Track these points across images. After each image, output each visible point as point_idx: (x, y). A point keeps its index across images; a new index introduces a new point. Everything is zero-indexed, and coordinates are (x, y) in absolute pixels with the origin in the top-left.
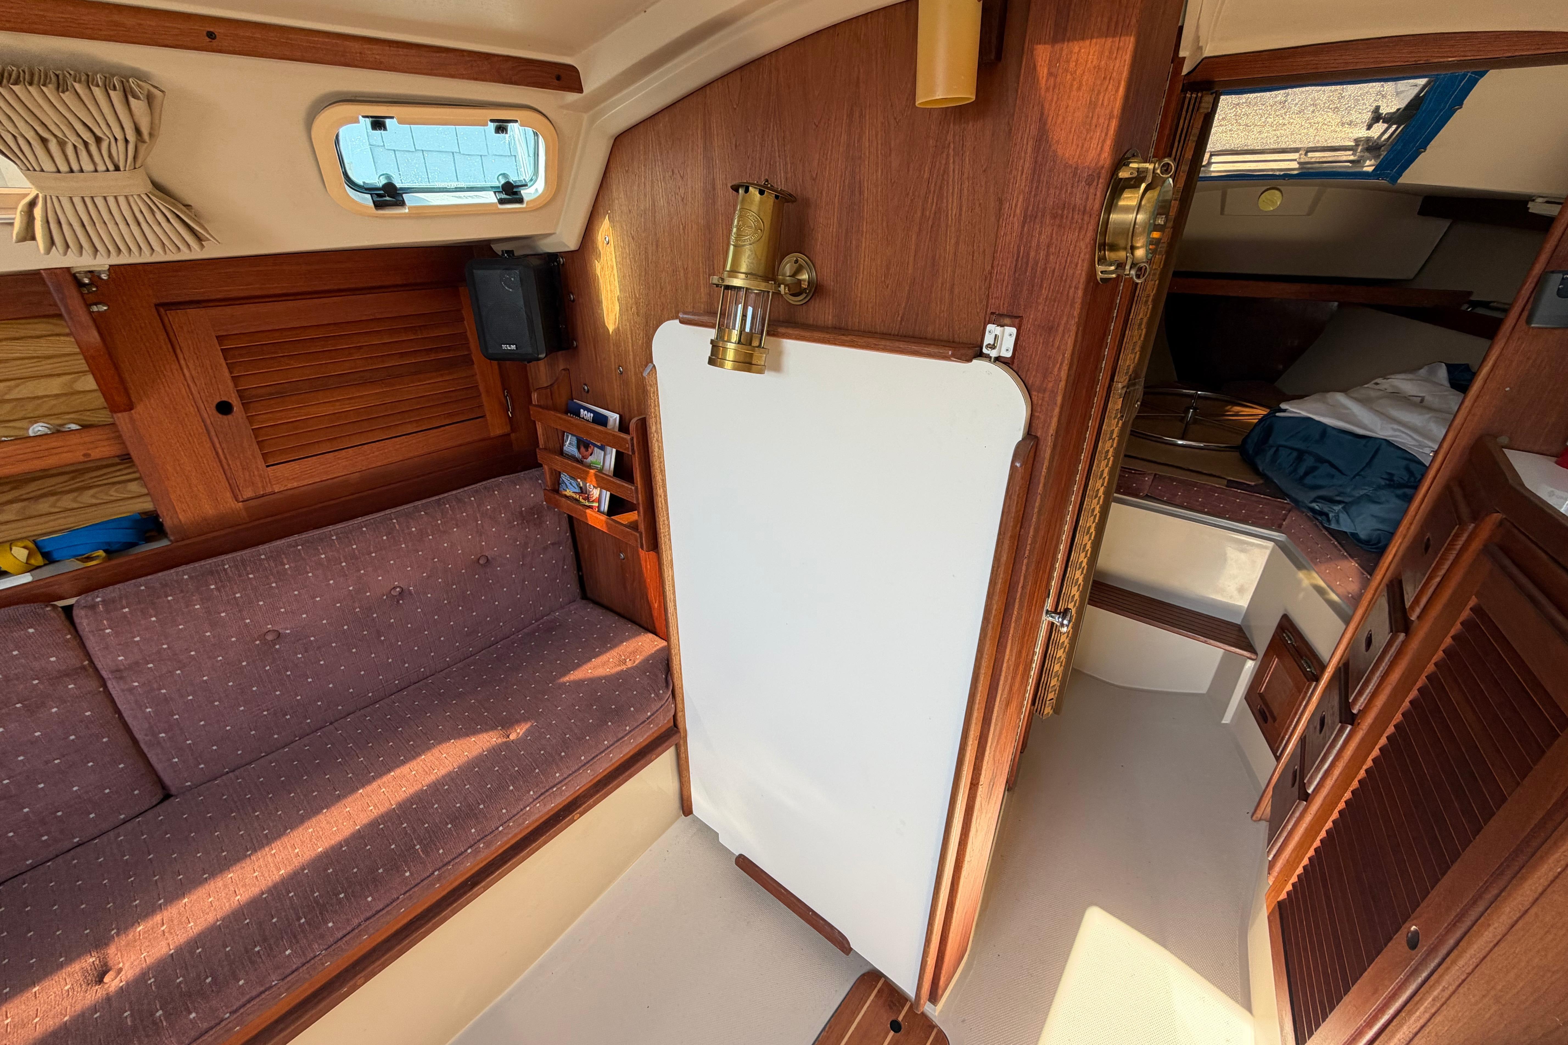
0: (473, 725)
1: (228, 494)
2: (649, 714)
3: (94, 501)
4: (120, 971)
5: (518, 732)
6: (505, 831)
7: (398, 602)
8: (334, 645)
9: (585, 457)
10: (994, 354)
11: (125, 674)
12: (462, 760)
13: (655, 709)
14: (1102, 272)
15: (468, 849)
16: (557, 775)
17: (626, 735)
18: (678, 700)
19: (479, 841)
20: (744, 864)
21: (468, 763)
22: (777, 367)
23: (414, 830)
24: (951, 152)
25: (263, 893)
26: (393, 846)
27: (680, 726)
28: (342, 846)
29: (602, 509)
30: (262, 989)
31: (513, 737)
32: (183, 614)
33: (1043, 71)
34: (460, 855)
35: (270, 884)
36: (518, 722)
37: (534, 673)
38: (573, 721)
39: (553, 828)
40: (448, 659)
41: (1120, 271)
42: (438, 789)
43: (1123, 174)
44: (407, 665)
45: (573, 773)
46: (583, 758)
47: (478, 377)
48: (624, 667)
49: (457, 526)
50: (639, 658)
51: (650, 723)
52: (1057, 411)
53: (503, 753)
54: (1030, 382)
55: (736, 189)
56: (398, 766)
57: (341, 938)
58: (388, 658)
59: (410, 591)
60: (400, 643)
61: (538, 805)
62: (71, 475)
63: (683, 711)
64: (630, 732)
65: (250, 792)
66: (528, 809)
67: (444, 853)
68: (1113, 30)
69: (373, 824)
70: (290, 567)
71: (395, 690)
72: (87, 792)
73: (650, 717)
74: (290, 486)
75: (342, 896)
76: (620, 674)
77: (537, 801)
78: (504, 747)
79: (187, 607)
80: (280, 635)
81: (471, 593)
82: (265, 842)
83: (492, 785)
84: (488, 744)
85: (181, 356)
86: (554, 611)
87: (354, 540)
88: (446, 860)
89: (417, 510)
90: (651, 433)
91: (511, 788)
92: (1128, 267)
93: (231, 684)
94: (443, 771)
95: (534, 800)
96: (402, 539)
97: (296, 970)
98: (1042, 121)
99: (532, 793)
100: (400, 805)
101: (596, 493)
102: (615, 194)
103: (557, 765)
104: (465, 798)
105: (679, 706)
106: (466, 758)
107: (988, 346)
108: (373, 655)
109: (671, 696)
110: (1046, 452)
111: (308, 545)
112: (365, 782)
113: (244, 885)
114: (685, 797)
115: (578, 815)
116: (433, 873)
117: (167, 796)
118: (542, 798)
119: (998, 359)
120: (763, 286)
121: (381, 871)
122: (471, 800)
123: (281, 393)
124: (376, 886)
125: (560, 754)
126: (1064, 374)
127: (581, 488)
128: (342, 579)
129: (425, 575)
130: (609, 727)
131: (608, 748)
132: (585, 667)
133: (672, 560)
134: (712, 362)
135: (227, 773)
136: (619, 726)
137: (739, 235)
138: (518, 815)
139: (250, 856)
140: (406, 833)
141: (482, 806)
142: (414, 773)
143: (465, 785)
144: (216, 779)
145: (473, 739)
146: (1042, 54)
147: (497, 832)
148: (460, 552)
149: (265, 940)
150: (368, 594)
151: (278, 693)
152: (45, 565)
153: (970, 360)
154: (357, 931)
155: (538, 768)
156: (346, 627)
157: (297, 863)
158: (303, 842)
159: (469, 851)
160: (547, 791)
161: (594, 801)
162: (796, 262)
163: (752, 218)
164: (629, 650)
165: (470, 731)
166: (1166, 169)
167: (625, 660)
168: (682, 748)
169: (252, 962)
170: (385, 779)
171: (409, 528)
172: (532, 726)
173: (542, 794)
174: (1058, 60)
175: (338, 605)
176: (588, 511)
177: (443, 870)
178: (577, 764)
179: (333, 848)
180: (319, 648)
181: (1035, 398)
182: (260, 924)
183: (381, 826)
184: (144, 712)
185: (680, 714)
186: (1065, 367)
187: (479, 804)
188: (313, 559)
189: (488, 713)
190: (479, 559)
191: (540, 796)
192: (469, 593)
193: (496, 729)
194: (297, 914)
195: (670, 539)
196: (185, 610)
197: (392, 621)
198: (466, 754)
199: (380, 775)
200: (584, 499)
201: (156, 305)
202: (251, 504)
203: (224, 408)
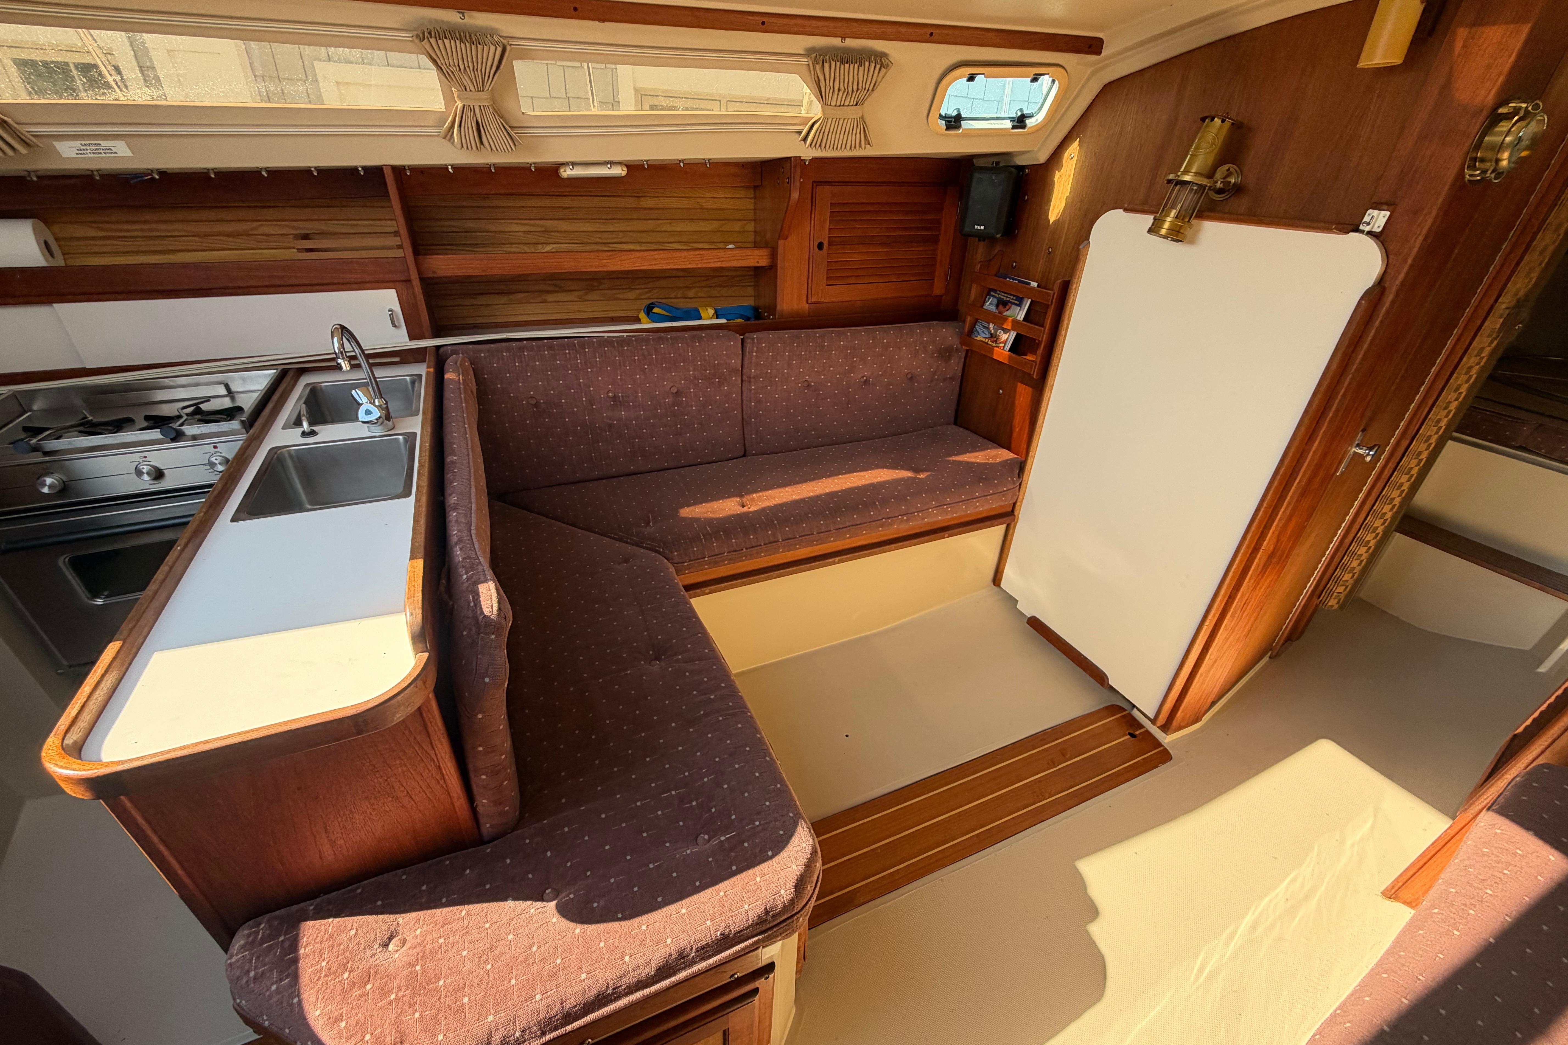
0: (895, 464)
1: (805, 299)
2: (1003, 490)
3: (734, 294)
4: (751, 506)
5: (921, 475)
6: (917, 517)
7: (863, 386)
8: (829, 400)
9: (1002, 312)
10: (1367, 229)
13: (1008, 489)
14: (1470, 176)
16: (948, 500)
17: (989, 495)
20: (1035, 624)
21: (897, 479)
22: (1192, 242)
24: (1376, 95)
26: (865, 499)
27: (1016, 513)
29: (1005, 347)
31: (919, 477)
32: (781, 355)
33: (1459, 45)
34: (895, 517)
36: (922, 470)
37: (930, 450)
38: (958, 477)
41: (1483, 176)
43: (1501, 111)
44: (855, 428)
45: (956, 503)
46: (963, 497)
47: (939, 252)
48: (987, 461)
49: (906, 346)
50: (999, 460)
52: (1405, 270)
54: (1391, 248)
55: (1203, 120)
59: (870, 381)
60: (856, 412)
61: (935, 512)
62: (728, 277)
63: (1022, 502)
65: (784, 464)
66: (930, 510)
67: (889, 511)
68: (1519, 19)
69: (852, 489)
70: (825, 345)
72: (724, 436)
74: (833, 301)
75: (843, 510)
78: (914, 480)
79: (783, 353)
80: (809, 384)
82: (798, 482)
84: (905, 476)
85: (814, 212)
86: (936, 426)
89: (890, 330)
90: (1071, 289)
91: (924, 496)
92: (1489, 172)
93: (784, 404)
95: (935, 507)
96: (879, 346)
98: (1450, 75)
99: (933, 503)
101: (1004, 337)
102: (1090, 123)
103: (948, 496)
106: (895, 477)
107: (1365, 222)
108: (843, 415)
109: (1019, 487)
110: (1389, 298)
111: (837, 334)
112: (841, 473)
113: (795, 494)
114: (1000, 570)
116: (883, 519)
117: (745, 454)
119: (1370, 233)
120: (1204, 181)
123: (843, 242)
125: (950, 490)
126: (1418, 244)
127: (991, 334)
128: (845, 360)
129: (880, 373)
131: (977, 498)
132: (962, 455)
133: (1053, 385)
134: (1150, 231)
135: (769, 453)
137: (1197, 148)
138: (926, 512)
139: (793, 485)
140: (871, 496)
142: (867, 476)
144: (764, 455)
145: (895, 471)
146: (1462, 33)
148: (902, 365)
150: (852, 375)
151: (800, 418)
153: (1348, 233)
154: (847, 529)
155: (938, 492)
156: (836, 392)
158: (817, 487)
160: (941, 506)
162: (1228, 170)
163: (1210, 137)
164: (990, 455)
165: (894, 468)
166: (1536, 107)
167: (989, 458)
168: (1011, 532)
171: (883, 339)
172: (931, 475)
174: (1472, 38)
176: (994, 350)
178: (959, 499)
180: (822, 399)
181: (1390, 261)
182: (809, 508)
184: (751, 404)
185: (1018, 504)
186: (1421, 238)
188: (837, 343)
189: (904, 461)
190: (908, 374)
192: (897, 394)
194: (824, 509)
195: (1057, 369)
197: (858, 395)
200: (992, 342)
201: (813, 182)
202: (812, 306)
203: (820, 246)
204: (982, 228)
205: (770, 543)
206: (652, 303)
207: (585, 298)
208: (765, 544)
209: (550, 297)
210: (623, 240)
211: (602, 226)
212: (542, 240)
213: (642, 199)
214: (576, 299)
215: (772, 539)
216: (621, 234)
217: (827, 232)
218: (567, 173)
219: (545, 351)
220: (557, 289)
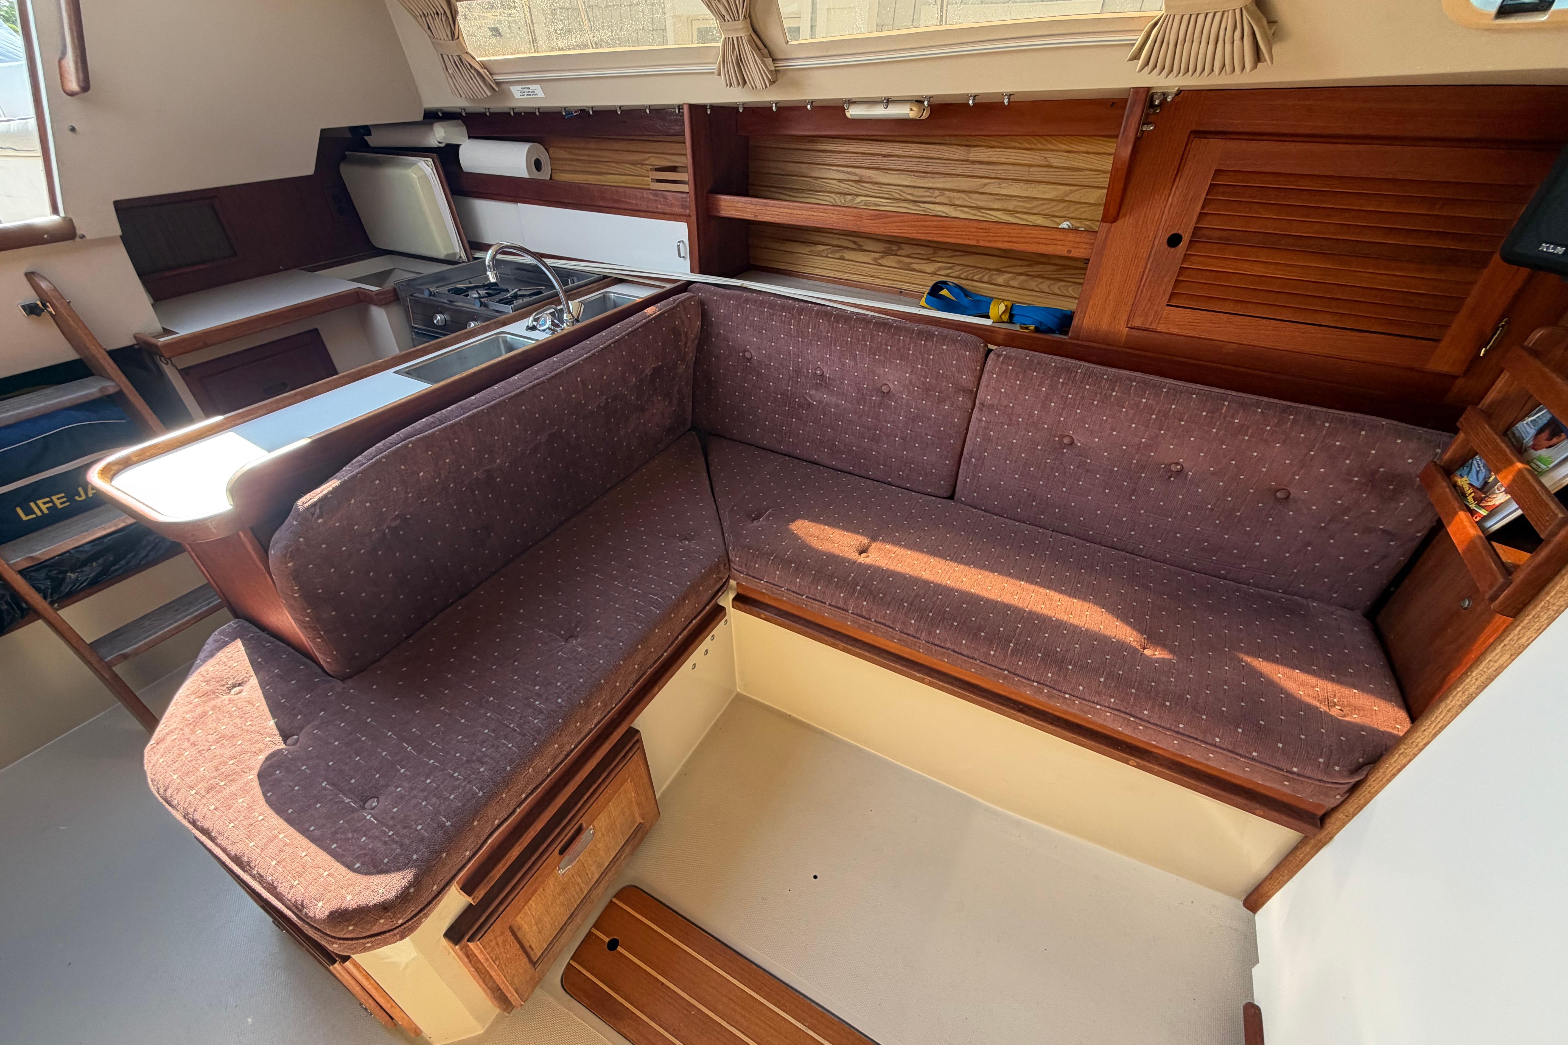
0: (1130, 615)
1: (1125, 318)
2: (1295, 769)
3: (1058, 292)
4: (868, 556)
5: (1156, 653)
6: (1068, 702)
7: (1170, 477)
8: (1098, 476)
9: (1535, 447)
11: (984, 409)
12: (1095, 628)
13: (1309, 774)
15: (1036, 682)
16: (1146, 712)
17: (1245, 757)
18: (1354, 801)
19: (1047, 686)
20: (1252, 1021)
21: (1096, 633)
23: (1020, 634)
25: (932, 583)
26: (1001, 629)
27: (1329, 827)
28: (982, 601)
29: (1488, 524)
30: (891, 625)
31: (1147, 652)
32: (1034, 389)
34: (1028, 679)
35: (939, 582)
36: (1164, 646)
37: (1225, 628)
38: (1208, 692)
39: (1106, 745)
40: (1168, 556)
42: (1059, 628)
44: (1133, 533)
45: (1161, 726)
46: (1181, 726)
48: (1323, 708)
49: (1284, 443)
50: (1355, 718)
51: (1287, 779)
53: (1125, 653)
56: (1056, 591)
57: (936, 645)
58: (1124, 517)
59: (1187, 475)
60: (1142, 511)
61: (1108, 714)
62: (1058, 267)
63: (1350, 817)
64: (1253, 759)
65: (980, 530)
66: (1098, 707)
67: (1021, 666)
69: (1008, 607)
70: (1116, 395)
71: (1109, 544)
72: (928, 464)
73: (1294, 773)
74: (1171, 330)
75: (955, 624)
76: (1308, 707)
77: (1111, 711)
78: (1131, 651)
79: (1038, 386)
80: (1072, 442)
81: (1240, 517)
82: (959, 560)
83: (1092, 662)
84: (1124, 637)
85: (1176, 184)
86: (1314, 600)
87: (1178, 400)
88: (1018, 672)
89: (1258, 405)
91: (1102, 680)
93: (1023, 455)
94: (1075, 621)
95: (1109, 707)
96: (1218, 424)
97: (908, 635)
99: (1112, 700)
100: (1030, 613)
101: (1500, 497)
103: (1153, 707)
104: (1067, 650)
105: (1349, 808)
106: (1098, 630)
108: (1116, 505)
109: (1347, 787)
111: (1141, 384)
112: (1030, 580)
113: (931, 571)
115: (1135, 764)
116: (1004, 670)
117: (951, 497)
118: (1116, 712)
121: (983, 634)
122: (1069, 656)
123: (1228, 240)
124: (973, 639)
125: (1165, 701)
127: (1485, 481)
128: (1143, 428)
129: (1212, 469)
130: (1236, 731)
131: (1215, 746)
132: (1281, 668)
135: (982, 510)
136: (1247, 742)
138: (1087, 703)
139: (947, 560)
140: (1015, 631)
141: (1070, 667)
142: (1059, 603)
143: (1077, 644)
144: (975, 508)
145: (1118, 624)
147: (1062, 694)
148: (1264, 470)
149: (911, 604)
150: (1152, 454)
151: (1041, 483)
152: (1007, 322)
154: (944, 650)
155: (1137, 690)
156: (1116, 469)
157: (958, 585)
158: (971, 578)
159: (1035, 684)
160: (1125, 713)
161: (1158, 771)
164: (1353, 701)
165: (1123, 617)
167: (1335, 704)
168: (1307, 849)
169: (899, 609)
170: (1041, 590)
171: (1233, 417)
172: (1170, 660)
173: (1119, 710)
175: (1124, 448)
176: (1462, 515)
177: (1011, 675)
178: (1171, 725)
179: (978, 596)
180: (1087, 471)
182: (917, 595)
183: (1009, 612)
184: (976, 439)
185: (1341, 815)
187: (1070, 664)
188: (1136, 399)
189: (1150, 618)
190: (1279, 490)
191: (1116, 710)
192: (1238, 514)
193: (1142, 634)
194: (933, 608)
196: (1036, 387)
197: (1152, 489)
198: (1102, 627)
199: (1041, 585)
200: (1475, 499)
201: (1192, 132)
202: (1135, 333)
203: (1174, 240)
204: (1560, 250)
205: (836, 607)
206: (945, 283)
207: (880, 261)
208: (830, 605)
209: (848, 255)
210: (937, 200)
211: (919, 181)
212: (854, 190)
213: (972, 149)
214: (871, 262)
215: (841, 604)
216: (937, 193)
217: (1195, 217)
218: (853, 112)
219: (765, 308)
220: (854, 246)
